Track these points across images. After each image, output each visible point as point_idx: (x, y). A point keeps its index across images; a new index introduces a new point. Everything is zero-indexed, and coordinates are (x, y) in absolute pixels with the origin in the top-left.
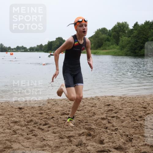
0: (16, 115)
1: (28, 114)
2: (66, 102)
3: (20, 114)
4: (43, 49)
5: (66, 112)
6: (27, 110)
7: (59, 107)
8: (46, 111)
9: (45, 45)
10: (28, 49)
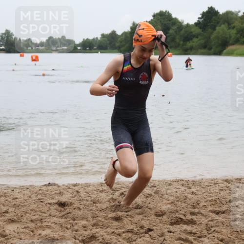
0: (52, 221)
1: (83, 219)
2: (183, 189)
3: (62, 221)
4: (117, 44)
5: (185, 215)
6: (79, 209)
7: (165, 201)
8: (129, 213)
9: (122, 34)
10: (79, 45)
